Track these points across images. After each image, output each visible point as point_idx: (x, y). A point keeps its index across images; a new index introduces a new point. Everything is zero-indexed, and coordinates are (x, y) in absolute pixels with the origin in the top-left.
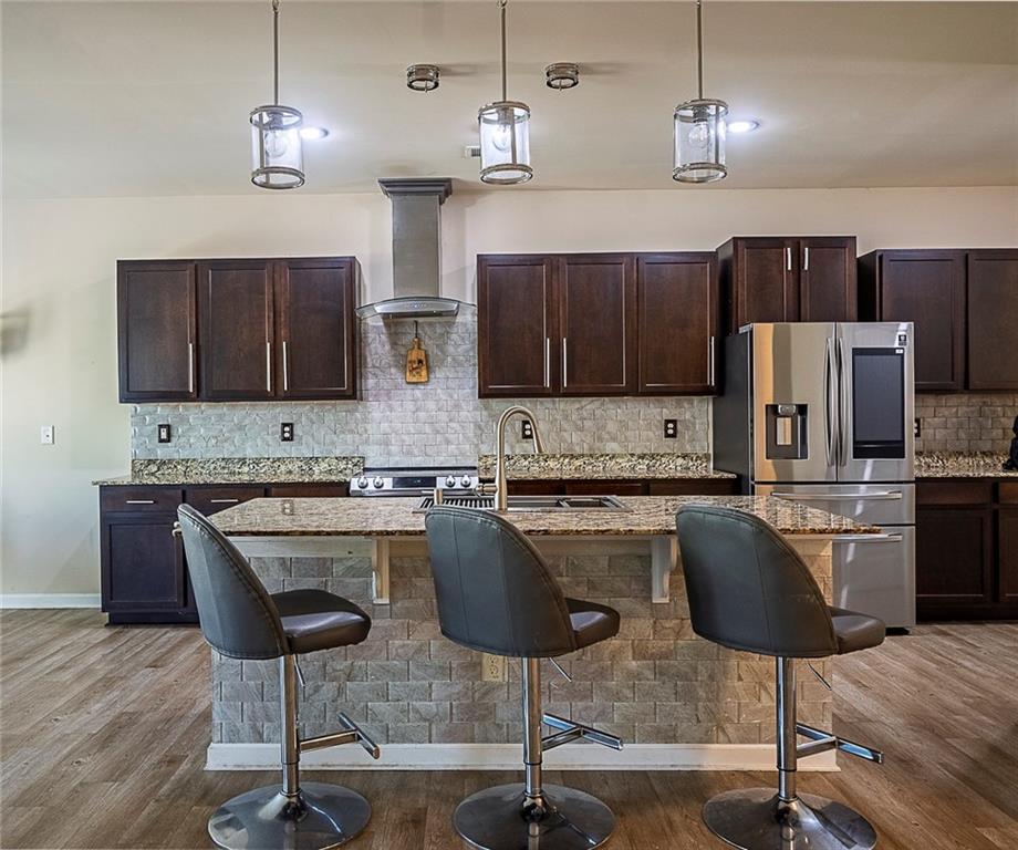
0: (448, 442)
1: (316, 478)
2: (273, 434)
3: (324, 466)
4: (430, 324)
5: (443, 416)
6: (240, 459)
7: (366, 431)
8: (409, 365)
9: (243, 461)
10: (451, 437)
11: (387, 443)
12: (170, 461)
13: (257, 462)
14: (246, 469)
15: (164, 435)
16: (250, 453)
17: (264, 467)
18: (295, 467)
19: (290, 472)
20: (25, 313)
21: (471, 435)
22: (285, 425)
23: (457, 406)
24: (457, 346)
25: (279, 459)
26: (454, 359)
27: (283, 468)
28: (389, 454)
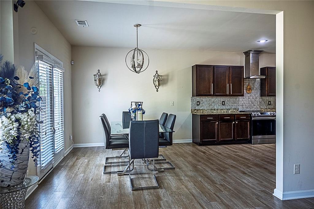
0: (254, 105)
1: (229, 113)
2: (220, 104)
3: (231, 110)
4: (251, 81)
5: (254, 100)
6: (214, 109)
7: (239, 103)
8: (248, 89)
9: (215, 110)
10: (255, 104)
11: (243, 106)
12: (199, 109)
13: (217, 110)
14: (215, 111)
15: (198, 104)
16: (216, 108)
17: (219, 111)
18: (225, 111)
19: (224, 112)
20: (167, 76)
21: (259, 104)
22: (223, 102)
23: (256, 98)
24: (256, 85)
25: (222, 109)
26: (256, 88)
27: (223, 111)
28: (243, 108)
